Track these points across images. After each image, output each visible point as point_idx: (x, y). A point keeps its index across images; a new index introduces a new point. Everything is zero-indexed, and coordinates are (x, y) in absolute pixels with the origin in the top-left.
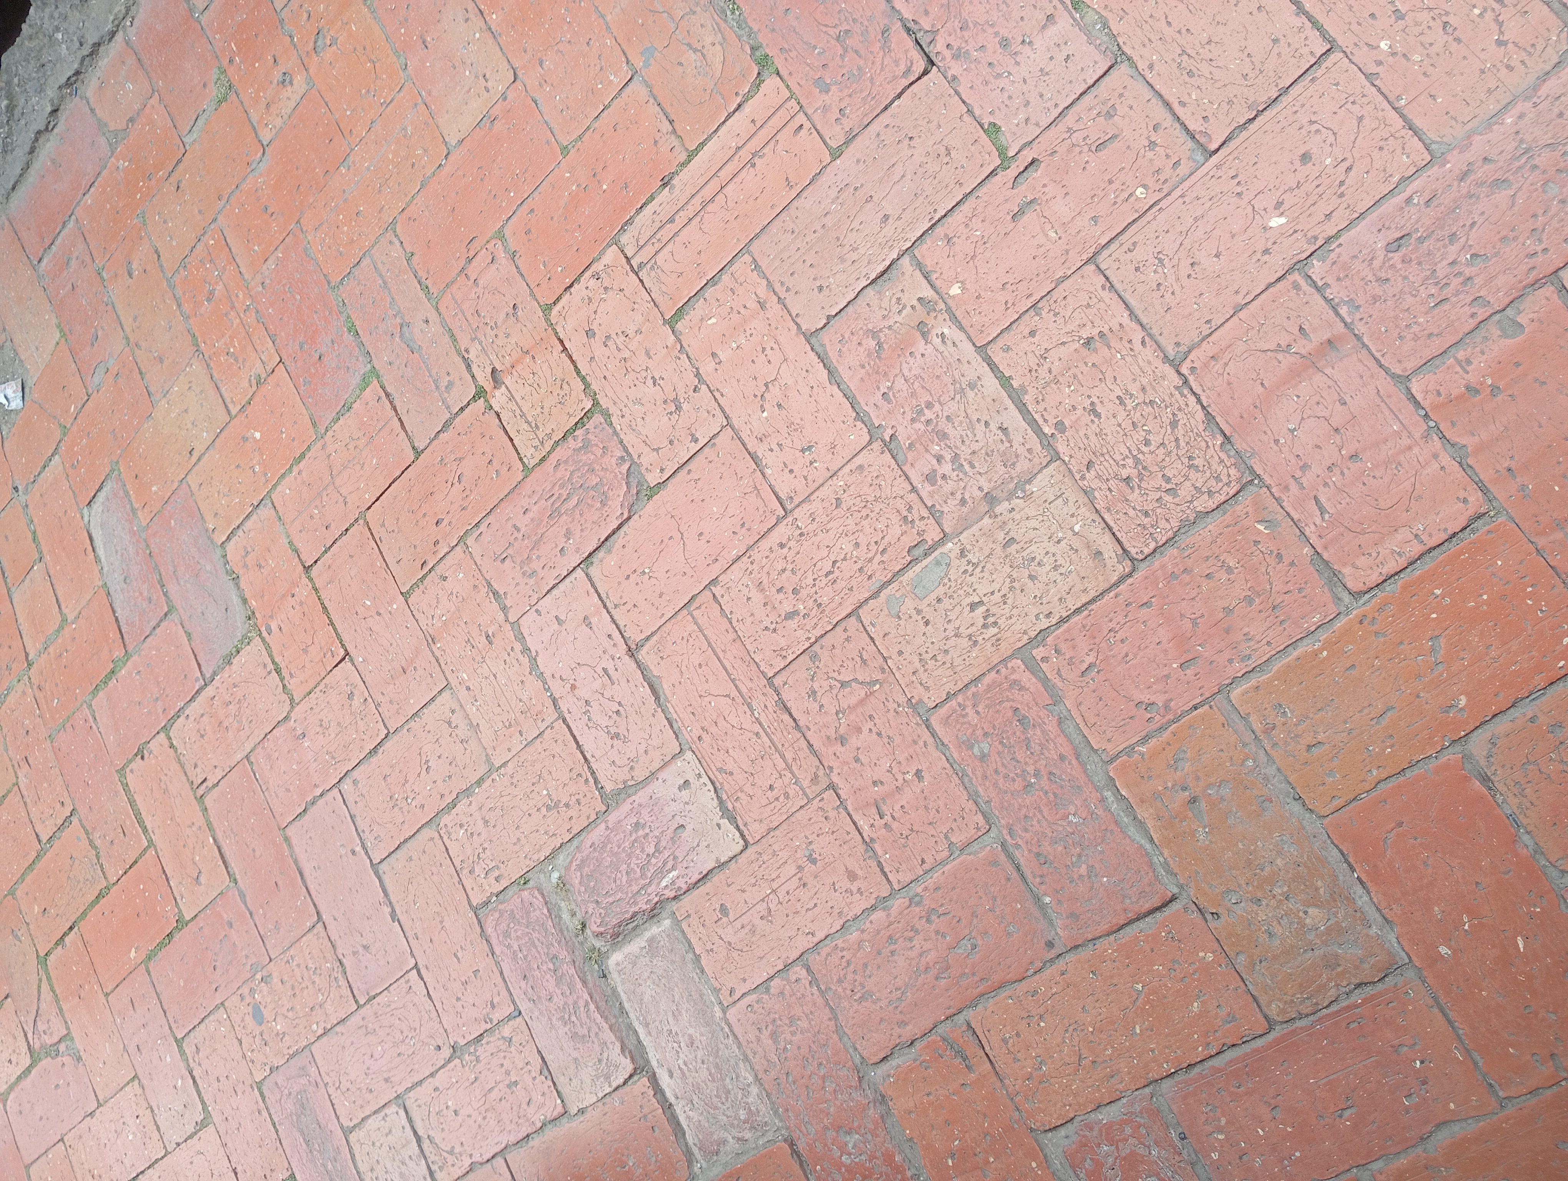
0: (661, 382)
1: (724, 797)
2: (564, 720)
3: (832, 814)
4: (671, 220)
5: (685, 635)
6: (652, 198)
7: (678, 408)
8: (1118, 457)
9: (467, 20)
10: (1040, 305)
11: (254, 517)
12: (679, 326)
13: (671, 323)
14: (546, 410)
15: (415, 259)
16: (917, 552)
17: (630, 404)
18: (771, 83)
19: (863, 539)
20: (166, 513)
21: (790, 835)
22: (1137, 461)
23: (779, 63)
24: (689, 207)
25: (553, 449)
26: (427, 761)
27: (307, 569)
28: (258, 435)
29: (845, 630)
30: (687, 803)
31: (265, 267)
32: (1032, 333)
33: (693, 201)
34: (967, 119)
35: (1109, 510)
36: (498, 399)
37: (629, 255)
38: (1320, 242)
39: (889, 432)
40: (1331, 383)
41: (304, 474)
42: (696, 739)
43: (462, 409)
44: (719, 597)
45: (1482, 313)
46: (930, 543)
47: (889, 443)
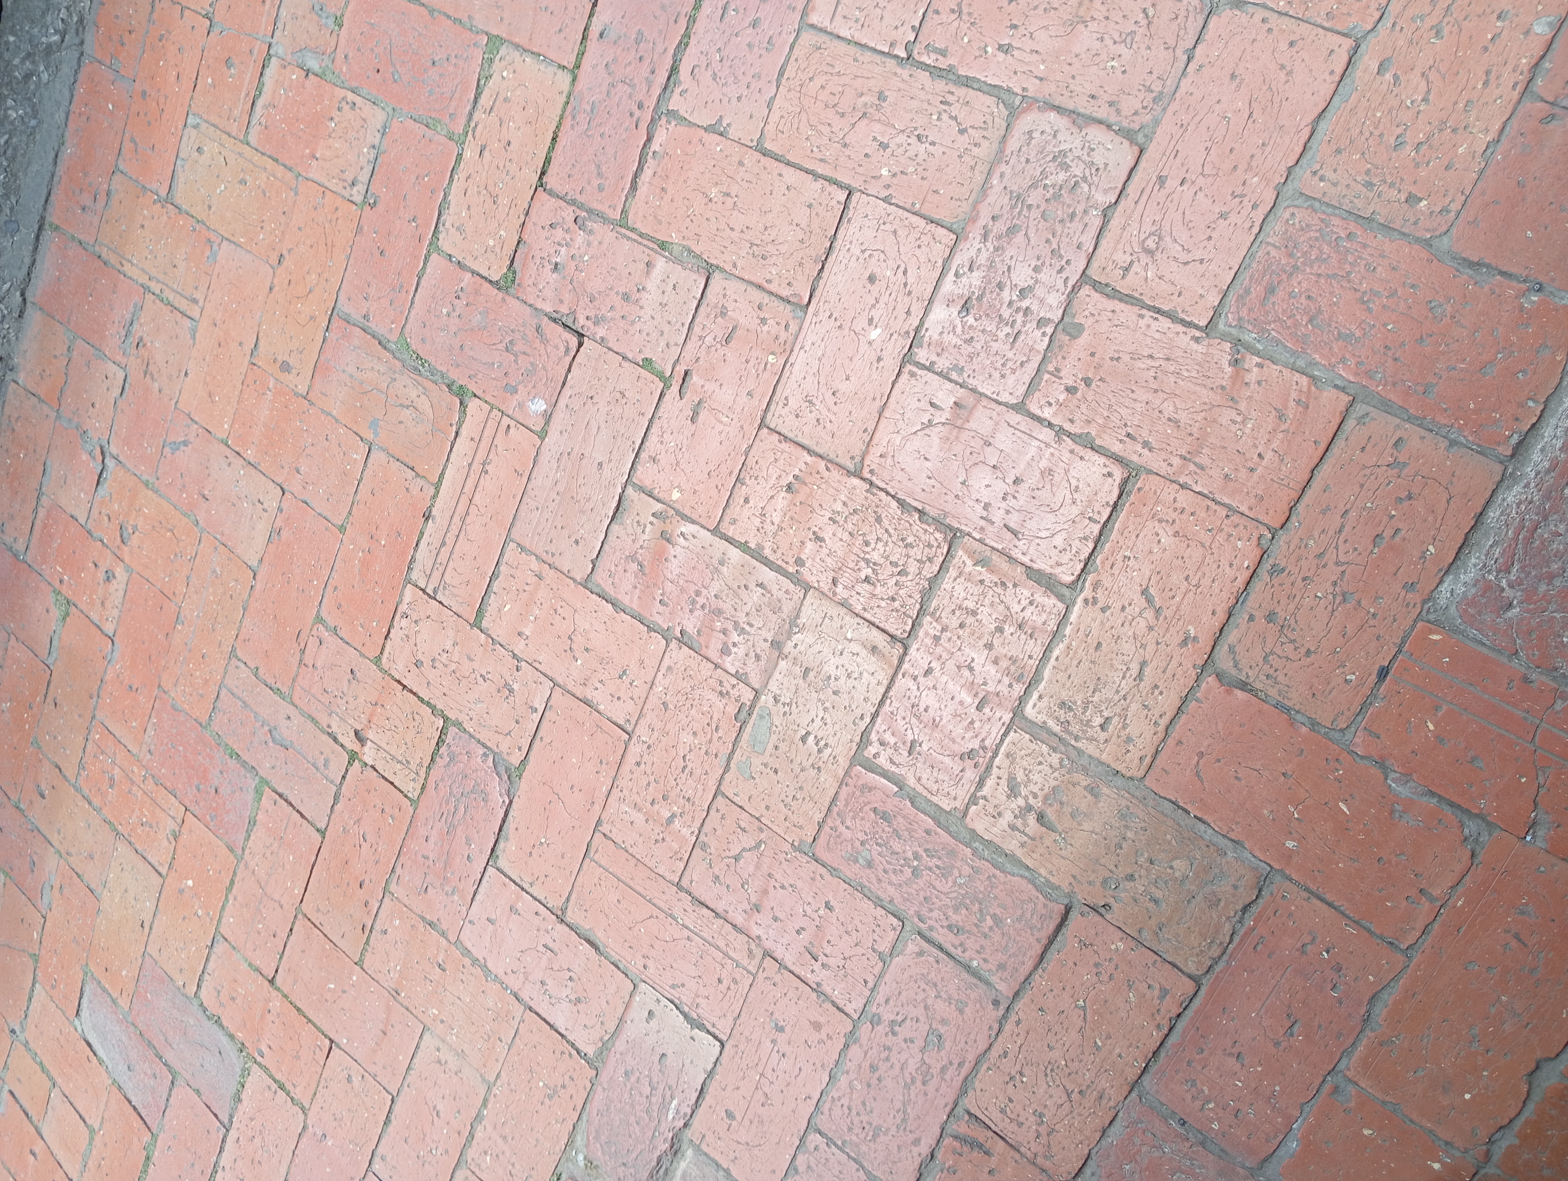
0: (489, 676)
1: (686, 1009)
2: (531, 1009)
3: (777, 978)
4: (443, 544)
5: (596, 880)
6: (422, 533)
7: (511, 691)
8: (851, 565)
9: (229, 464)
10: (741, 477)
11: (213, 957)
12: (484, 624)
13: (477, 624)
14: (410, 744)
15: (261, 671)
16: (743, 715)
17: (473, 706)
18: (473, 405)
19: (696, 726)
20: (141, 989)
21: (753, 1016)
22: (867, 562)
23: (472, 387)
24: (453, 527)
25: (427, 774)
26: (435, 1107)
27: (272, 982)
28: (190, 883)
29: (718, 811)
30: (658, 1031)
31: (146, 736)
32: (746, 501)
33: (454, 521)
34: (626, 364)
35: (865, 609)
36: (369, 754)
37: (423, 587)
38: (912, 334)
39: (678, 629)
40: (972, 434)
41: (239, 898)
42: (642, 969)
43: (344, 777)
44: (608, 834)
45: (1049, 330)
46: (748, 703)
47: (683, 639)
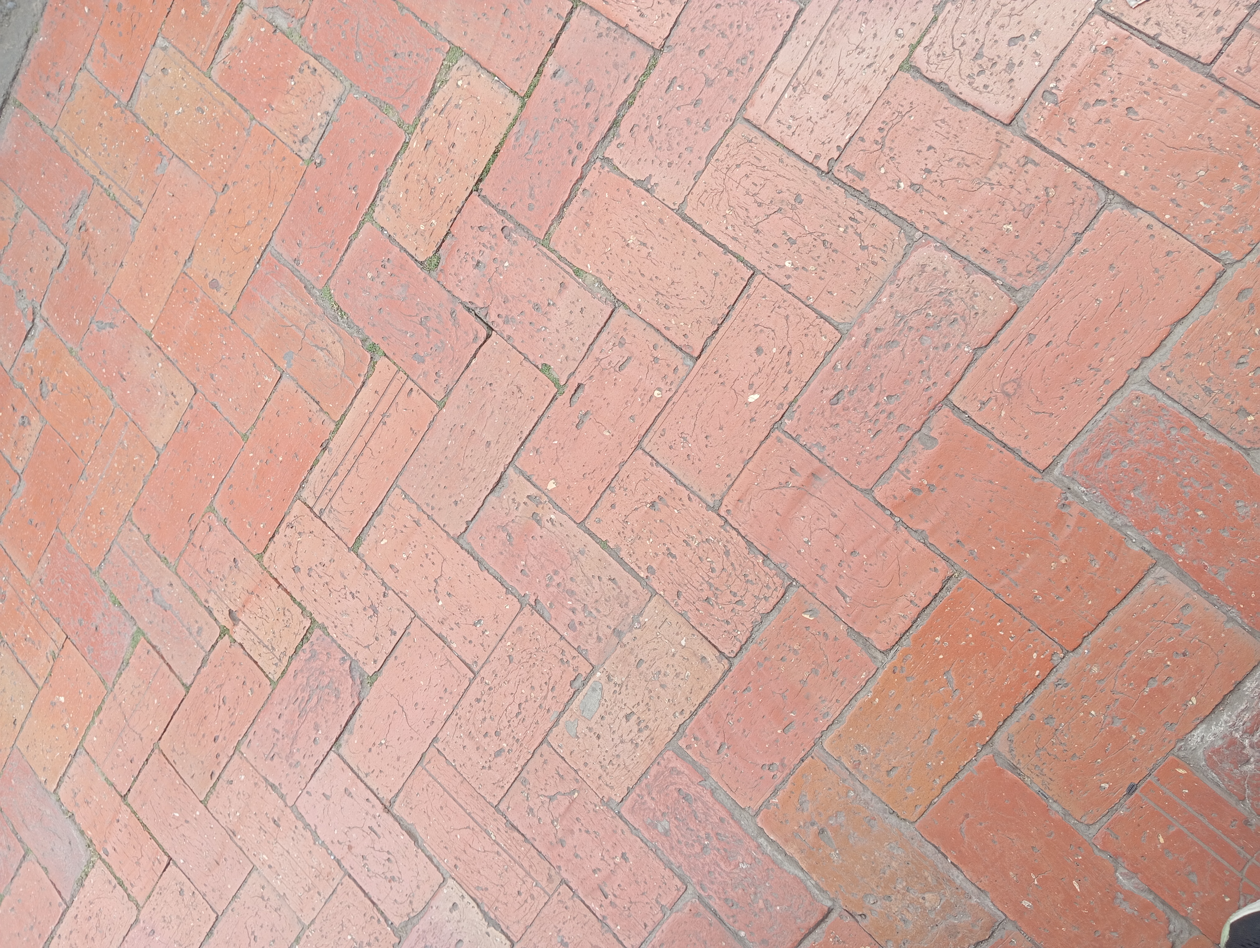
0: (358, 595)
1: (486, 909)
2: (350, 876)
3: (569, 904)
4: (335, 474)
5: (424, 786)
6: (317, 461)
7: (375, 612)
8: (696, 585)
9: (150, 355)
10: (612, 485)
11: (74, 765)
12: (361, 550)
13: (354, 549)
14: (277, 634)
15: (152, 539)
16: (577, 684)
17: (339, 616)
18: (382, 362)
19: (536, 684)
21: (543, 928)
22: (710, 585)
23: (384, 347)
24: (346, 462)
25: (289, 663)
26: (253, 933)
27: (124, 797)
28: (62, 699)
29: (541, 755)
30: (459, 921)
31: (39, 567)
32: (613, 506)
33: (348, 457)
34: (526, 363)
35: (701, 624)
36: (239, 633)
37: (311, 505)
38: (785, 407)
39: (534, 598)
40: (823, 503)
41: (104, 722)
42: (453, 868)
43: (213, 646)
44: (442, 751)
45: (907, 435)
46: (584, 675)
47: (535, 606)
